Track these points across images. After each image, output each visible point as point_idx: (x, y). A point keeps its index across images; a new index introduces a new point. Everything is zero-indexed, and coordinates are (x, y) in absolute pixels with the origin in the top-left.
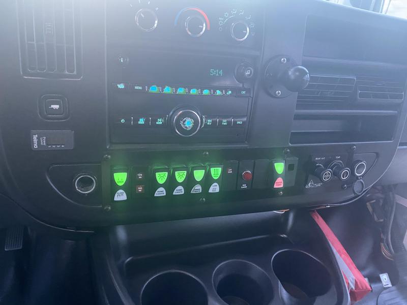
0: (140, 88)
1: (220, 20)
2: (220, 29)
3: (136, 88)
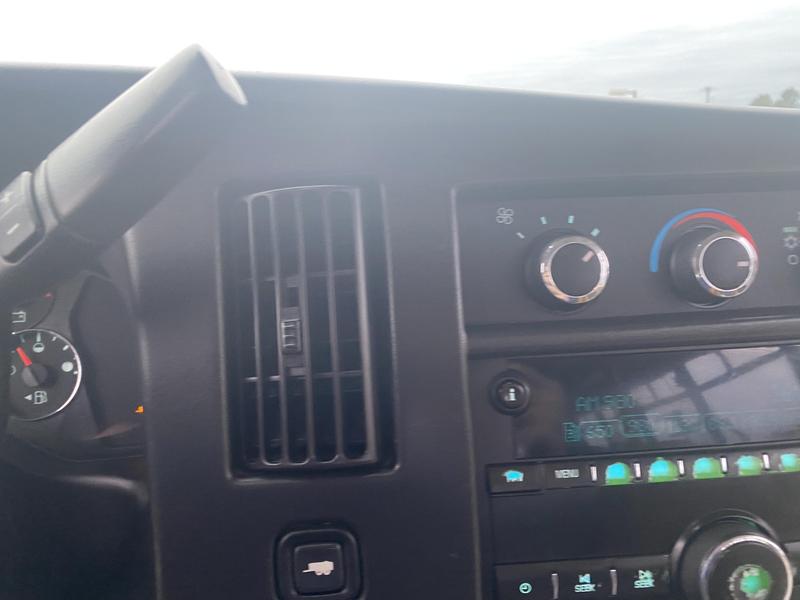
0: (573, 473)
1: (786, 235)
2: (793, 260)
3: (561, 474)
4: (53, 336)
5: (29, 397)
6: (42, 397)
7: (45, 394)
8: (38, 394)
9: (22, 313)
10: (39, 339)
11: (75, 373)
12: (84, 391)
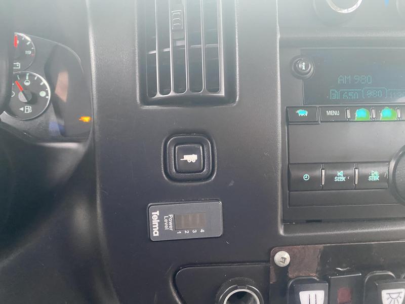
4: (35, 76)
5: (22, 109)
6: (29, 109)
7: (31, 108)
8: (27, 107)
9: (18, 64)
10: (27, 78)
11: (47, 97)
12: (52, 105)
